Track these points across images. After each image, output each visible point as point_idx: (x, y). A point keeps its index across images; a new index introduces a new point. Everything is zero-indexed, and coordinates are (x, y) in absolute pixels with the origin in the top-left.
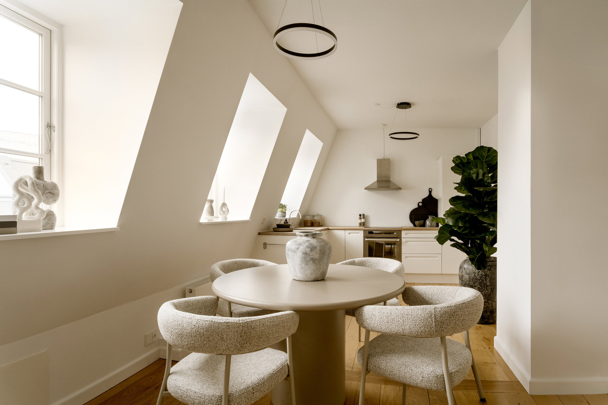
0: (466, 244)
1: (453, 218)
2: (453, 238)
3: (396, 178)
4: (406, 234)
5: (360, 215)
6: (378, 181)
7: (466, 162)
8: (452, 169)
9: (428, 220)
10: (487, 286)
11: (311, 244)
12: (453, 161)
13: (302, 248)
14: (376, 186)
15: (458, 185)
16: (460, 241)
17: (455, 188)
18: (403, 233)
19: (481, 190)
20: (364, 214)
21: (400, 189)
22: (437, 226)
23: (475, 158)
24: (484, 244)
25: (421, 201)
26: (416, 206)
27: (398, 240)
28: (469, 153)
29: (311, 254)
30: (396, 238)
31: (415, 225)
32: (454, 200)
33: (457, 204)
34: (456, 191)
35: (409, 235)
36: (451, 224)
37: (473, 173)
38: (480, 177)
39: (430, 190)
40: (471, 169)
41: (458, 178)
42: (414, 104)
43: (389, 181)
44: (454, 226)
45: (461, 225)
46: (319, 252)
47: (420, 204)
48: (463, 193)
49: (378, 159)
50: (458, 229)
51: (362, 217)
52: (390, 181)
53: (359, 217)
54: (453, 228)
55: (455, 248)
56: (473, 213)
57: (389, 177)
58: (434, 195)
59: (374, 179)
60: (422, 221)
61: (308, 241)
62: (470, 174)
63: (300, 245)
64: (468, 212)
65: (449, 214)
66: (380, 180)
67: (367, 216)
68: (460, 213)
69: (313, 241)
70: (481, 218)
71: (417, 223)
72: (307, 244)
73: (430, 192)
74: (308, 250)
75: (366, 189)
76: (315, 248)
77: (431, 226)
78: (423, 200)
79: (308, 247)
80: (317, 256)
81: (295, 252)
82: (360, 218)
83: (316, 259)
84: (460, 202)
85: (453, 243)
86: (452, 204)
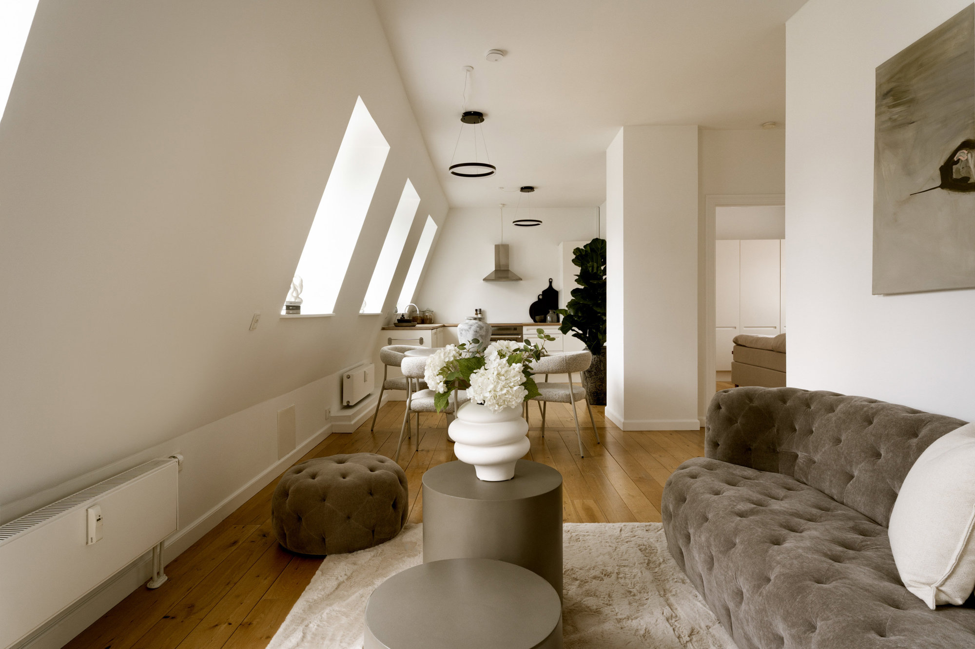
0: (585, 333)
1: (574, 309)
2: (573, 328)
3: (516, 267)
4: (527, 330)
5: (476, 310)
6: (496, 271)
7: (584, 255)
8: (573, 261)
9: (548, 315)
10: (601, 371)
11: (480, 325)
12: (573, 252)
13: (473, 328)
14: (493, 277)
15: (577, 277)
16: (580, 332)
17: (576, 281)
18: (525, 329)
19: (595, 283)
20: (481, 309)
21: (521, 279)
22: (558, 321)
23: (592, 250)
24: (599, 333)
25: (541, 294)
26: (536, 300)
27: (520, 337)
28: (587, 244)
29: (480, 332)
30: (518, 334)
31: (535, 321)
32: (575, 292)
33: (577, 295)
34: (576, 283)
35: (531, 331)
36: (572, 314)
37: (590, 267)
38: (595, 271)
39: (551, 280)
40: (589, 262)
41: (578, 270)
42: (537, 188)
43: (507, 271)
44: (575, 316)
45: (580, 315)
46: (485, 330)
47: (541, 297)
48: (582, 285)
49: (496, 244)
50: (578, 318)
51: (478, 312)
52: (509, 270)
53: (475, 312)
54: (574, 317)
55: (576, 338)
56: (589, 303)
57: (507, 265)
58: (555, 286)
59: (492, 268)
60: (543, 316)
61: (477, 323)
62: (587, 267)
63: (471, 325)
64: (585, 302)
65: (570, 305)
66: (499, 269)
67: (484, 311)
68: (579, 303)
69: (480, 323)
70: (595, 308)
71: (537, 318)
72: (477, 325)
73: (551, 283)
74: (478, 329)
75: (484, 280)
76: (483, 327)
77: (552, 321)
78: (543, 292)
79: (478, 327)
80: (484, 333)
81: (468, 330)
82: (477, 314)
83: (483, 336)
84: (579, 294)
85: (574, 333)
86: (573, 296)
